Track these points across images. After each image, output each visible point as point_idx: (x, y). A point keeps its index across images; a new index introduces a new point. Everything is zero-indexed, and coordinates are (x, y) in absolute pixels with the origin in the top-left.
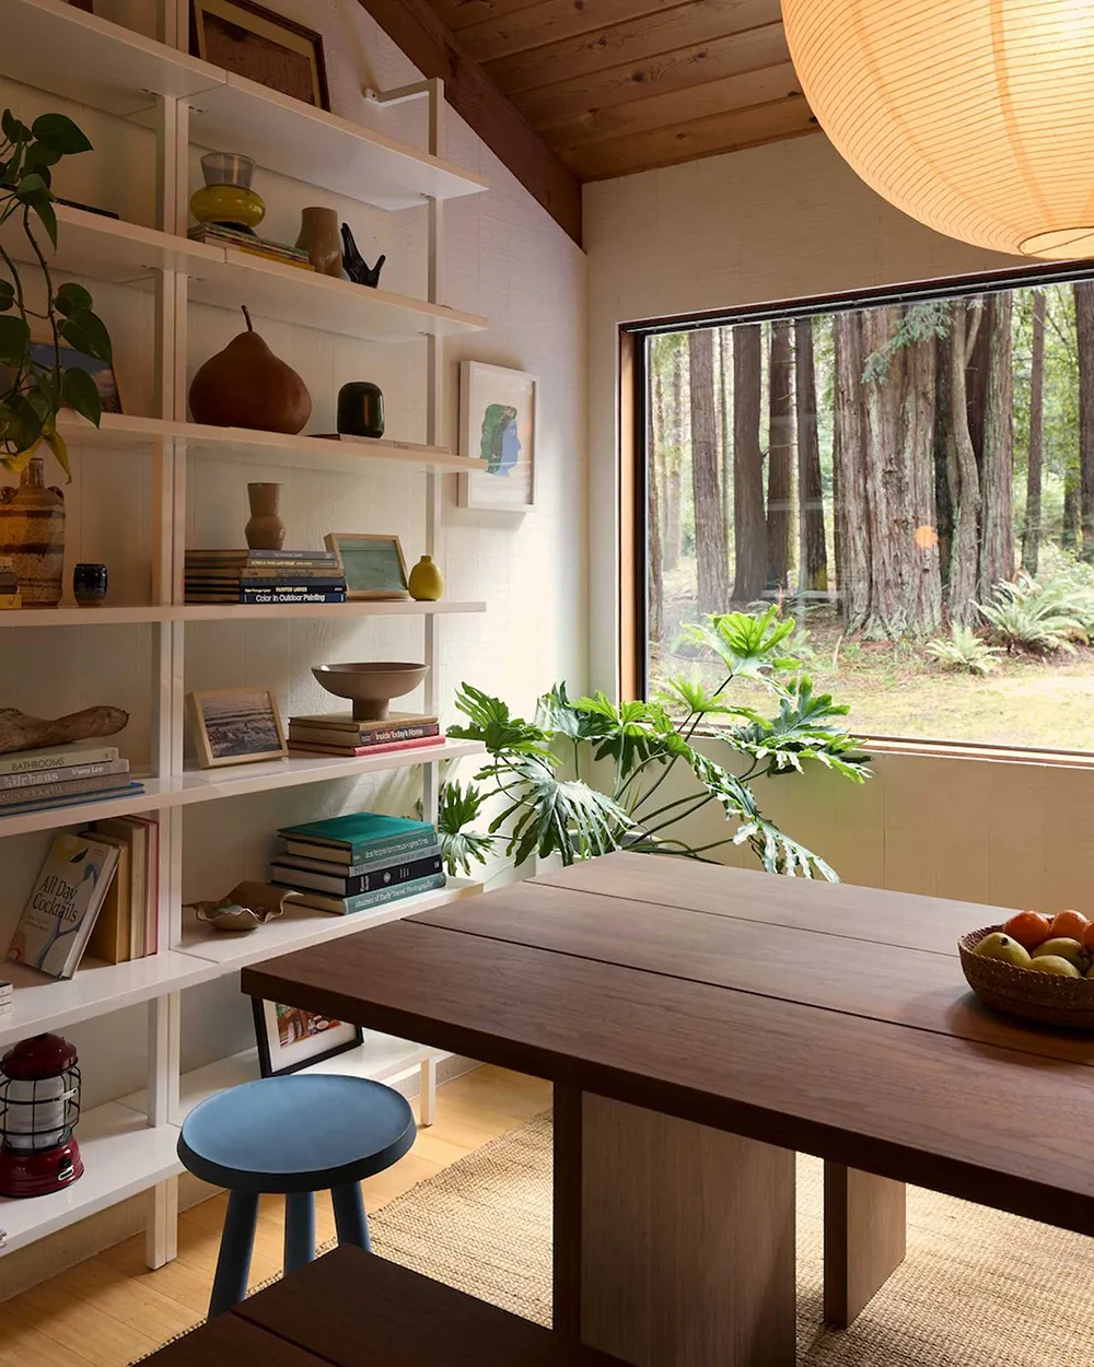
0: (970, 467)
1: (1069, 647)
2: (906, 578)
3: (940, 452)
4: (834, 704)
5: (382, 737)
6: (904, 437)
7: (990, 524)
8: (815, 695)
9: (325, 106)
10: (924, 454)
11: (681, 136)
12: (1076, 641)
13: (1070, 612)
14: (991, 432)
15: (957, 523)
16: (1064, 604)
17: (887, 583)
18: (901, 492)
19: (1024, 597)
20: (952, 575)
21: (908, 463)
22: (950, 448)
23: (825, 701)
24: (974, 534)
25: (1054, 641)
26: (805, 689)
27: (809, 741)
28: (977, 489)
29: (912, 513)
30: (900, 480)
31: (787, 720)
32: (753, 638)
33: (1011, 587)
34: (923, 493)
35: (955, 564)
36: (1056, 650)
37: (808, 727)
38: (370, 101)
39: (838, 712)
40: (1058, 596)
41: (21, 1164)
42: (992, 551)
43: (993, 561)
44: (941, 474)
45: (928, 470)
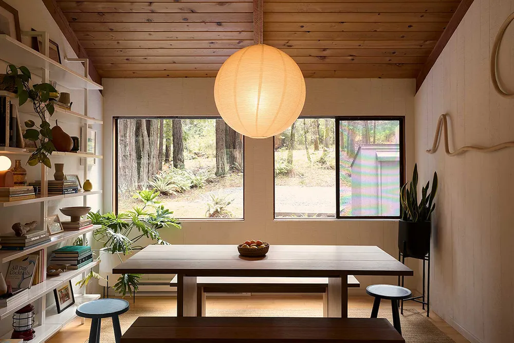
0: (146, 139)
1: (175, 193)
2: (127, 173)
3: (137, 135)
4: (170, 211)
5: (83, 225)
6: (126, 130)
7: (152, 157)
8: (165, 209)
9: (60, 63)
10: (133, 135)
11: (134, 73)
12: (177, 191)
13: (174, 183)
14: (152, 129)
15: (142, 157)
16: (172, 181)
17: (121, 175)
18: (125, 146)
19: (162, 179)
20: (141, 172)
21: (128, 137)
22: (140, 134)
23: (167, 210)
24: (147, 159)
25: (171, 192)
26: (162, 208)
27: (166, 220)
28: (148, 146)
29: (129, 153)
30: (125, 143)
31: (159, 216)
32: (149, 196)
33: (157, 176)
34: (132, 147)
35: (142, 169)
36: (171, 194)
37: (164, 217)
38: (66, 60)
39: (171, 213)
40: (171, 178)
41: (22, 334)
42: (152, 165)
43: (153, 168)
44: (137, 141)
45: (133, 140)
